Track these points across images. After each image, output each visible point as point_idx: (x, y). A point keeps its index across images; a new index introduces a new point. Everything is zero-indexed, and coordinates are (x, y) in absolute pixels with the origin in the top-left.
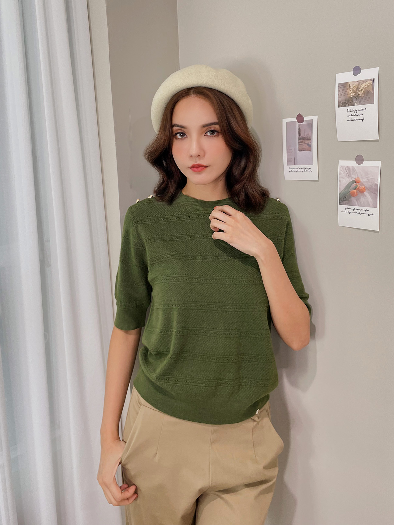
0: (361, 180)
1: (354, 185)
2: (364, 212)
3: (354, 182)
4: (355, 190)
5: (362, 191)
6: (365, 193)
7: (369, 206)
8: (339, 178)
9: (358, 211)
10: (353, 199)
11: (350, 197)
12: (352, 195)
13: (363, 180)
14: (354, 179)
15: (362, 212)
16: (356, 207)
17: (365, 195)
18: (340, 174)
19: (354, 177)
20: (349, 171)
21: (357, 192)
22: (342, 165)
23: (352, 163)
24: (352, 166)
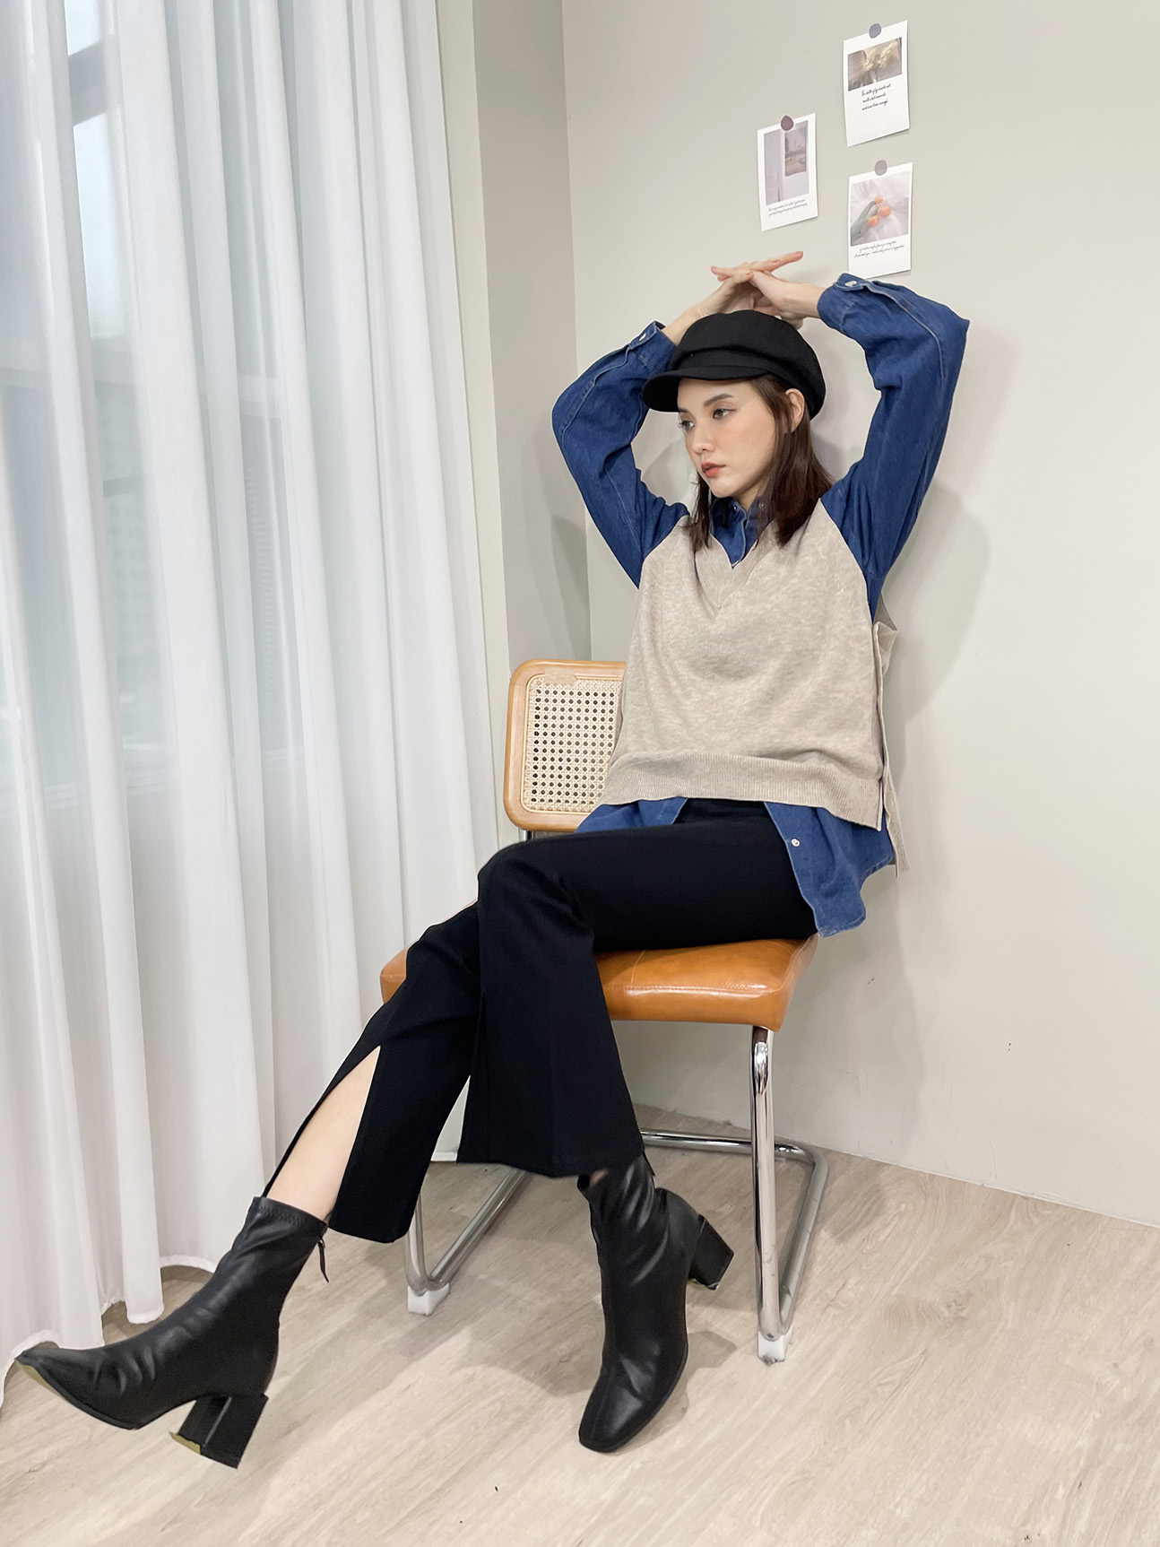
0: (884, 199)
1: (873, 208)
2: (888, 246)
3: (873, 203)
4: (875, 214)
5: (885, 215)
6: (892, 216)
7: (897, 235)
8: (852, 203)
9: (879, 249)
10: (872, 231)
11: (867, 229)
12: (871, 224)
13: (888, 198)
14: (873, 200)
15: (885, 247)
16: (875, 243)
17: (890, 220)
18: (852, 197)
19: (873, 197)
20: (865, 188)
21: (878, 219)
22: (855, 182)
23: (872, 175)
24: (871, 181)
